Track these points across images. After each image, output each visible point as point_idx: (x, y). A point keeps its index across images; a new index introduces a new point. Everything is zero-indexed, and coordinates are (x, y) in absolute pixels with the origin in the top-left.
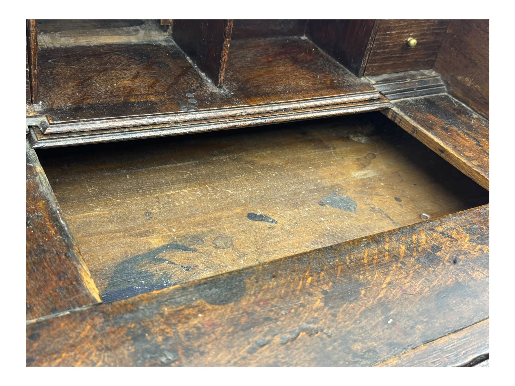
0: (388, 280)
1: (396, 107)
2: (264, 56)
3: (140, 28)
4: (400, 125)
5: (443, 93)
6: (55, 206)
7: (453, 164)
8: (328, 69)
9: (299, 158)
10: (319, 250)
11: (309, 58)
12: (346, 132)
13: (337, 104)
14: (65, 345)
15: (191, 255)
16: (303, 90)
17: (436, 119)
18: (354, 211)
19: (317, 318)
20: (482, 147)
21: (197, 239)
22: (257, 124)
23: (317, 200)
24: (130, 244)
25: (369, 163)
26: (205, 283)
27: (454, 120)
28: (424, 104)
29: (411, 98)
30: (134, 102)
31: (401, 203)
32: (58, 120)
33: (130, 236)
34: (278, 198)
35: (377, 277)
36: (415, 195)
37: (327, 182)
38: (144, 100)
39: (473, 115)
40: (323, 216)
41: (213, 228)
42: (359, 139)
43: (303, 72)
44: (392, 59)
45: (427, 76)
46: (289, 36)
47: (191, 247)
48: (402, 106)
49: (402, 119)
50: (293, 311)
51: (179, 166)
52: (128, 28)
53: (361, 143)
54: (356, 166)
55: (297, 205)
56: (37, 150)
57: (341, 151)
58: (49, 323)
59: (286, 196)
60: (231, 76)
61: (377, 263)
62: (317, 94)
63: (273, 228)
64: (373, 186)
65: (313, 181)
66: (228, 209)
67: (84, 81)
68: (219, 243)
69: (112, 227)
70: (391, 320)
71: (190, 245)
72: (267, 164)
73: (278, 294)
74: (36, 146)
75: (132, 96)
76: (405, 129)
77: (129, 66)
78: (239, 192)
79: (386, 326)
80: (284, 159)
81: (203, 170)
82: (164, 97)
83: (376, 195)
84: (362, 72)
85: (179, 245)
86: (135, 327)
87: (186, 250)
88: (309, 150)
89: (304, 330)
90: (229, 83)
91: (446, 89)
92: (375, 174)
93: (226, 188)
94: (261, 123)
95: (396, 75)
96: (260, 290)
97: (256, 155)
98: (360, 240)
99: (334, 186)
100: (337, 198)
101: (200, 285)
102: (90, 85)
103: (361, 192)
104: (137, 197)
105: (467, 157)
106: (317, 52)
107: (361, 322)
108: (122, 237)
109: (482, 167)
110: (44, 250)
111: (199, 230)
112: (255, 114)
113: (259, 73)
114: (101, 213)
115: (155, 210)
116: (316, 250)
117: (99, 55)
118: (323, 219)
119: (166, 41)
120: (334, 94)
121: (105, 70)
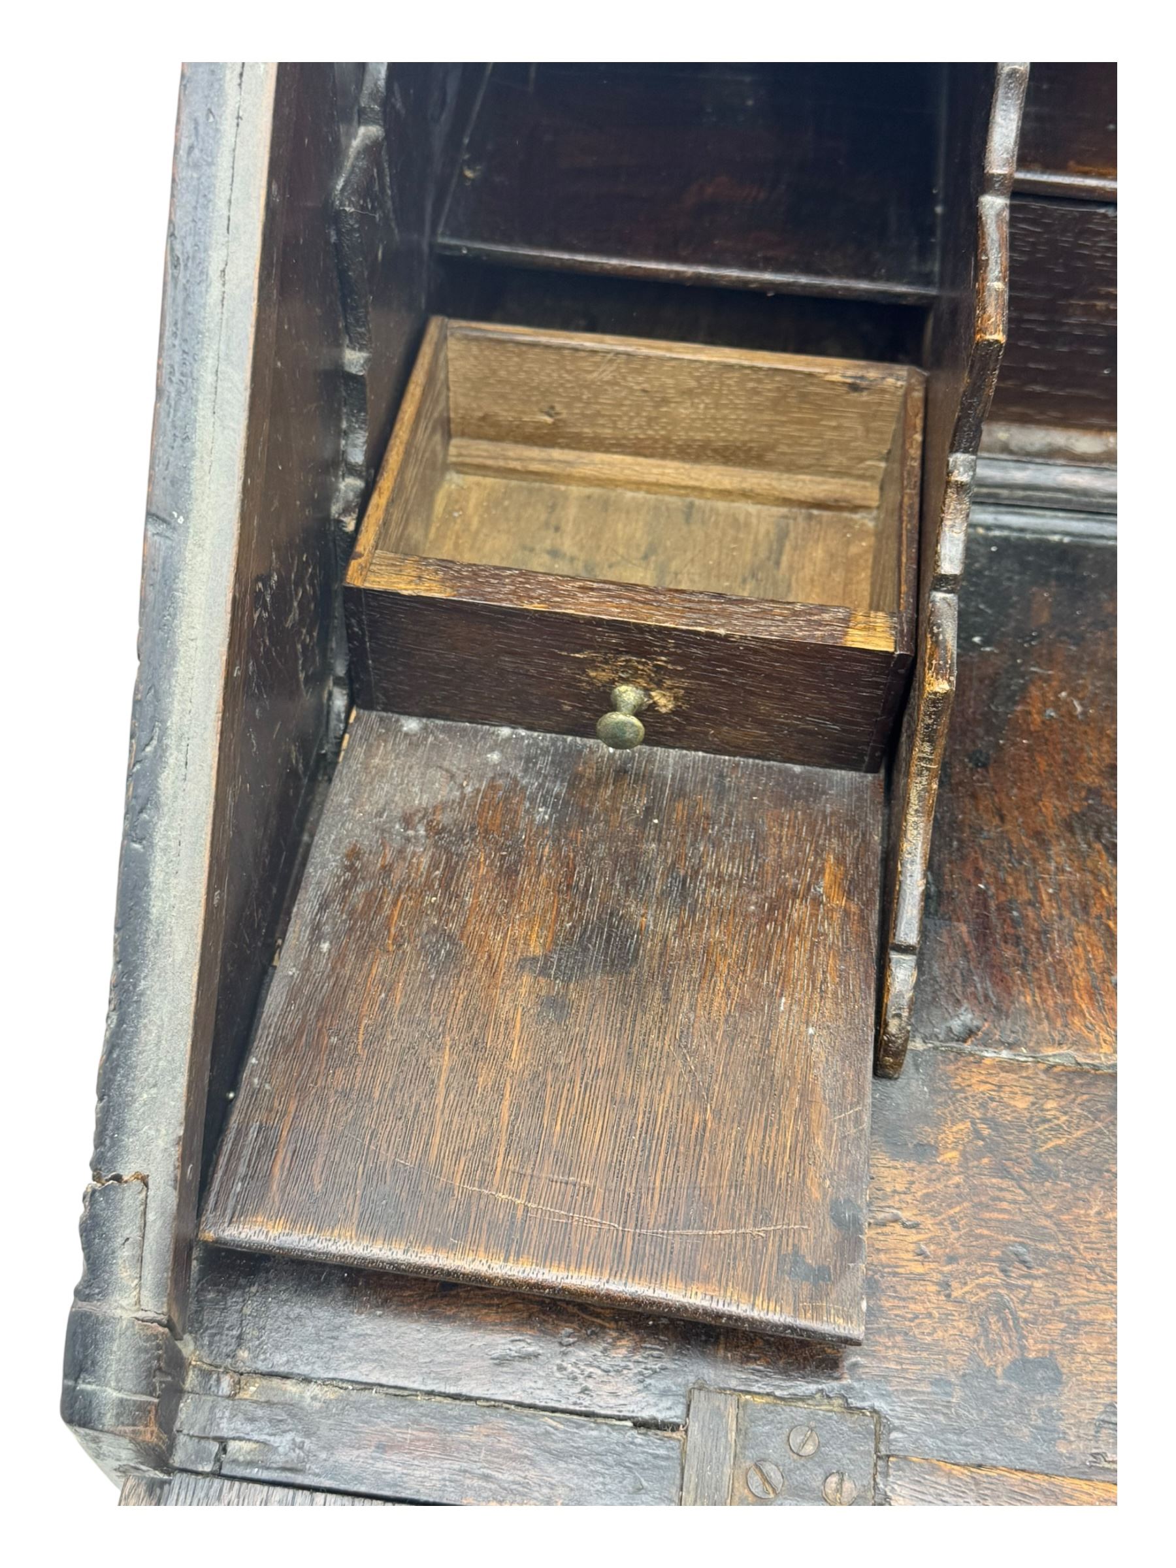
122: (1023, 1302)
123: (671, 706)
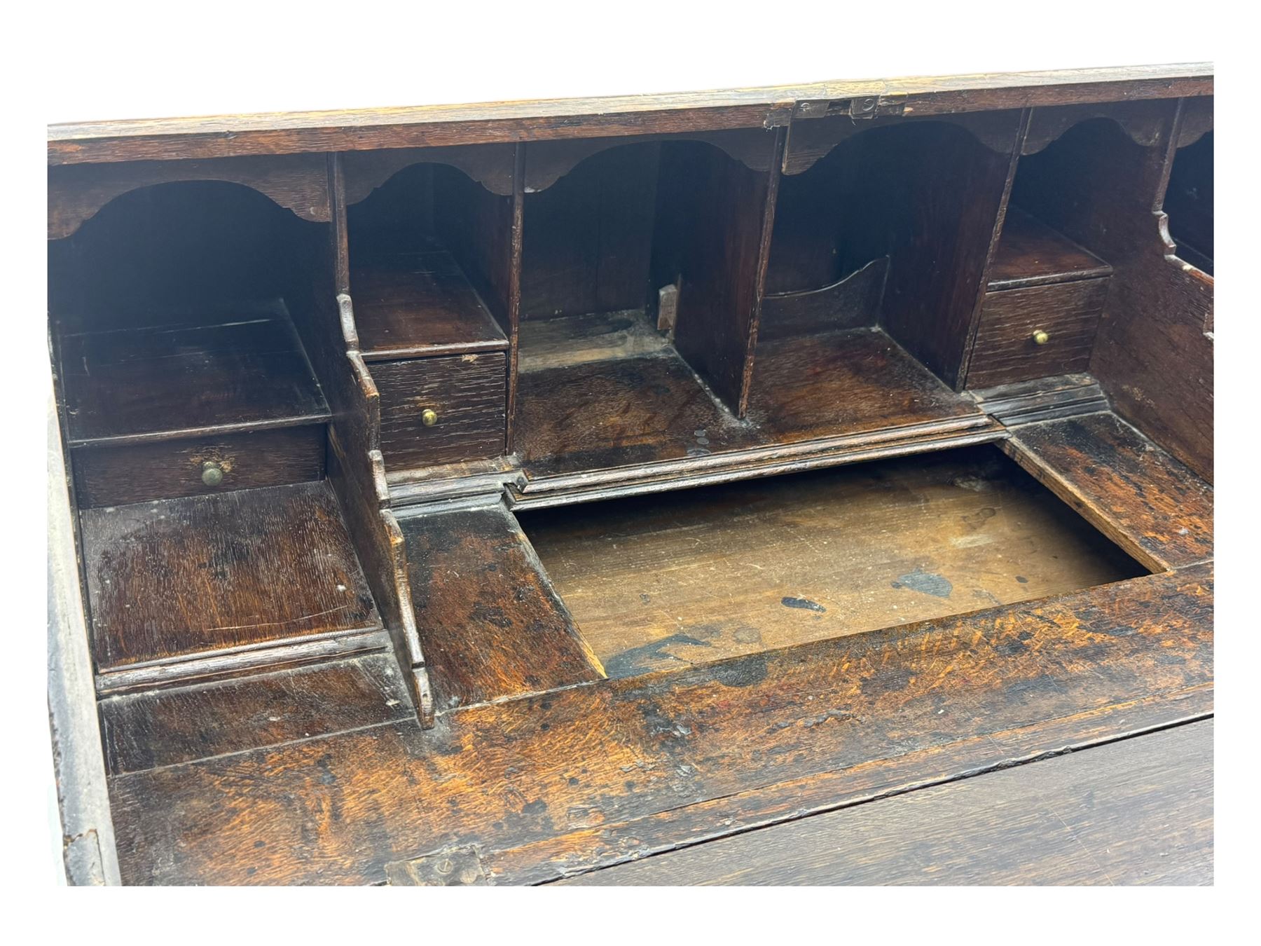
0: (949, 668)
1: (1017, 437)
2: (809, 366)
3: (628, 333)
4: (1021, 464)
5: (1102, 410)
6: (546, 579)
7: (1094, 523)
8: (908, 380)
9: (866, 517)
10: (863, 634)
11: (880, 364)
12: (950, 473)
13: (918, 436)
14: (577, 714)
15: (704, 650)
16: (865, 417)
17: (1080, 455)
18: (947, 596)
19: (850, 705)
20: (1145, 497)
21: (711, 630)
22: (794, 470)
23: (890, 580)
24: (624, 635)
25: (983, 524)
26: (720, 665)
27: (1110, 456)
28: (1064, 431)
29: (1045, 421)
30: (627, 447)
31: (1026, 585)
32: (538, 476)
33: (624, 625)
34: (830, 577)
35: (934, 666)
36: (1052, 573)
37: (909, 554)
38: (639, 443)
39: (1147, 445)
40: (897, 603)
41: (734, 616)
42: (970, 486)
43: (868, 387)
44: (1011, 363)
45: (1075, 384)
46: (851, 328)
47: (703, 640)
48: (1027, 436)
49: (1023, 455)
50: (822, 696)
51: (684, 531)
52: (611, 334)
53: (974, 491)
54: (960, 528)
55: (858, 586)
56: (516, 513)
57: (938, 505)
58: (558, 695)
59: (842, 573)
60: (758, 401)
61: (938, 651)
62: (886, 423)
63: (819, 617)
64: (983, 559)
65: (886, 551)
66: (754, 591)
67: (562, 420)
68: (741, 636)
69: (598, 613)
70: (942, 711)
71: (701, 637)
72: (815, 527)
73: (806, 680)
74: (515, 508)
75: (624, 438)
76: (1029, 471)
77: (616, 394)
78: (772, 568)
79: (935, 717)
80: (843, 519)
81: (720, 536)
82: (665, 438)
83: (986, 572)
84: (962, 385)
85: (686, 637)
86: (644, 703)
87: (696, 644)
88: (885, 503)
89: (831, 715)
90: (754, 411)
91: (1108, 405)
92: (990, 541)
93: (752, 562)
94: (799, 469)
95: (1022, 386)
96: (784, 675)
97: (800, 512)
98: (920, 624)
99: (919, 559)
100: (921, 577)
101: (714, 666)
102: (569, 426)
103: (962, 568)
104: (629, 574)
105: (1115, 513)
106: (894, 354)
107: (903, 710)
108: (612, 625)
109: (1134, 529)
110: (541, 625)
111: (714, 618)
112: (790, 456)
113: (800, 394)
114: (584, 595)
115: (654, 591)
116: (861, 634)
117: (575, 381)
118: (895, 607)
119: (665, 351)
120: (911, 421)
121: (586, 403)
122: (519, 786)
123: (230, 468)
